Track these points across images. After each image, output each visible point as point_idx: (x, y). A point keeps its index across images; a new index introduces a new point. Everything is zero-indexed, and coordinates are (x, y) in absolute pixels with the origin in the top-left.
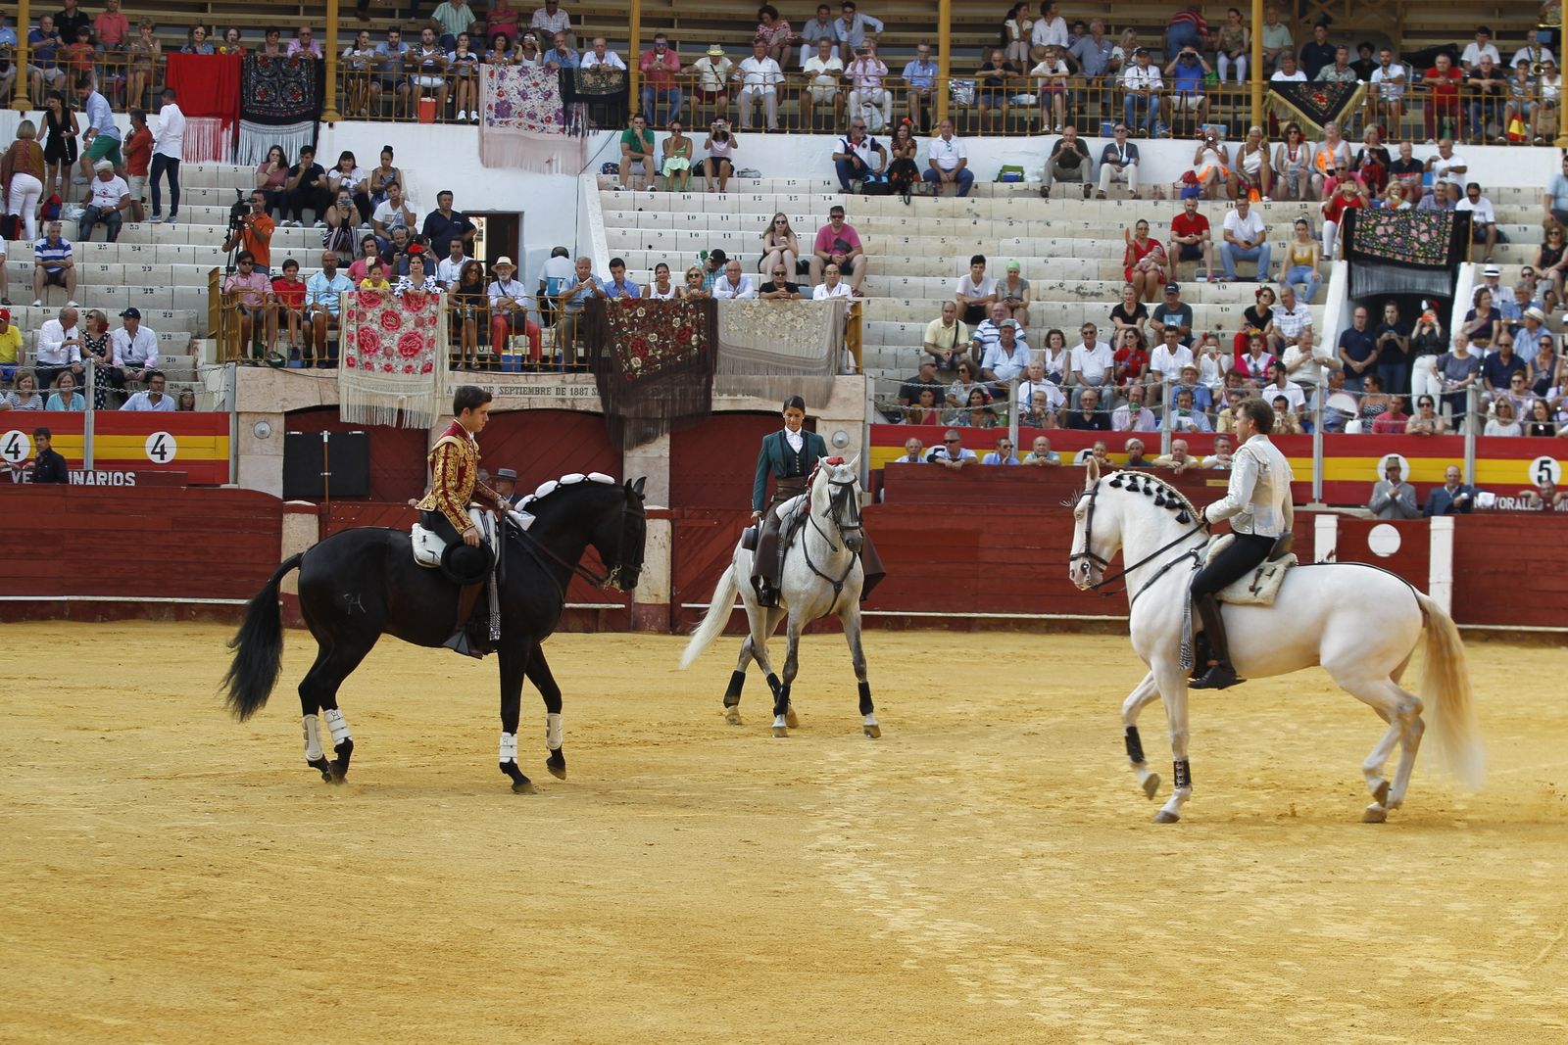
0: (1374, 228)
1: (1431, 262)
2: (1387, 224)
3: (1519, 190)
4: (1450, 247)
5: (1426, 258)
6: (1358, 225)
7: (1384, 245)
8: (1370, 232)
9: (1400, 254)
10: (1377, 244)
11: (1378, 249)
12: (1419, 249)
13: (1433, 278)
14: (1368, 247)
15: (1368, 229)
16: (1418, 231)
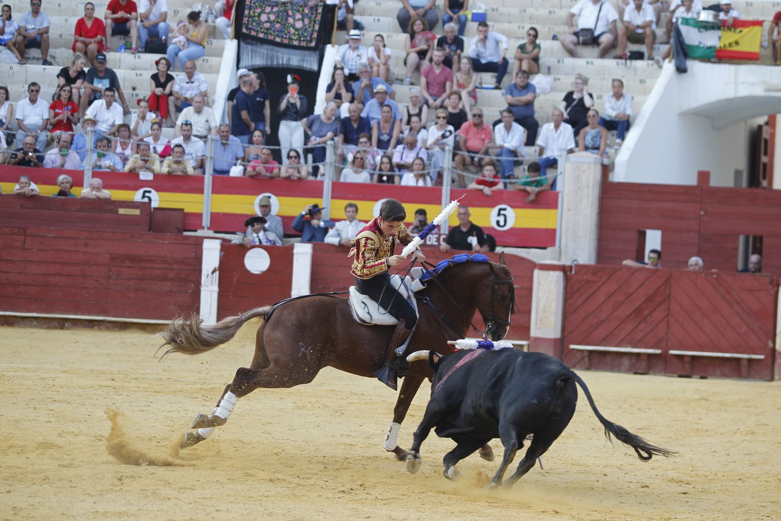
0: (259, 15)
1: (304, 44)
2: (270, 13)
4: (319, 32)
5: (300, 40)
6: (246, 12)
7: (267, 29)
8: (256, 19)
9: (279, 37)
10: (261, 28)
11: (262, 32)
12: (294, 33)
13: (304, 56)
14: (254, 30)
15: (255, 16)
16: (294, 19)
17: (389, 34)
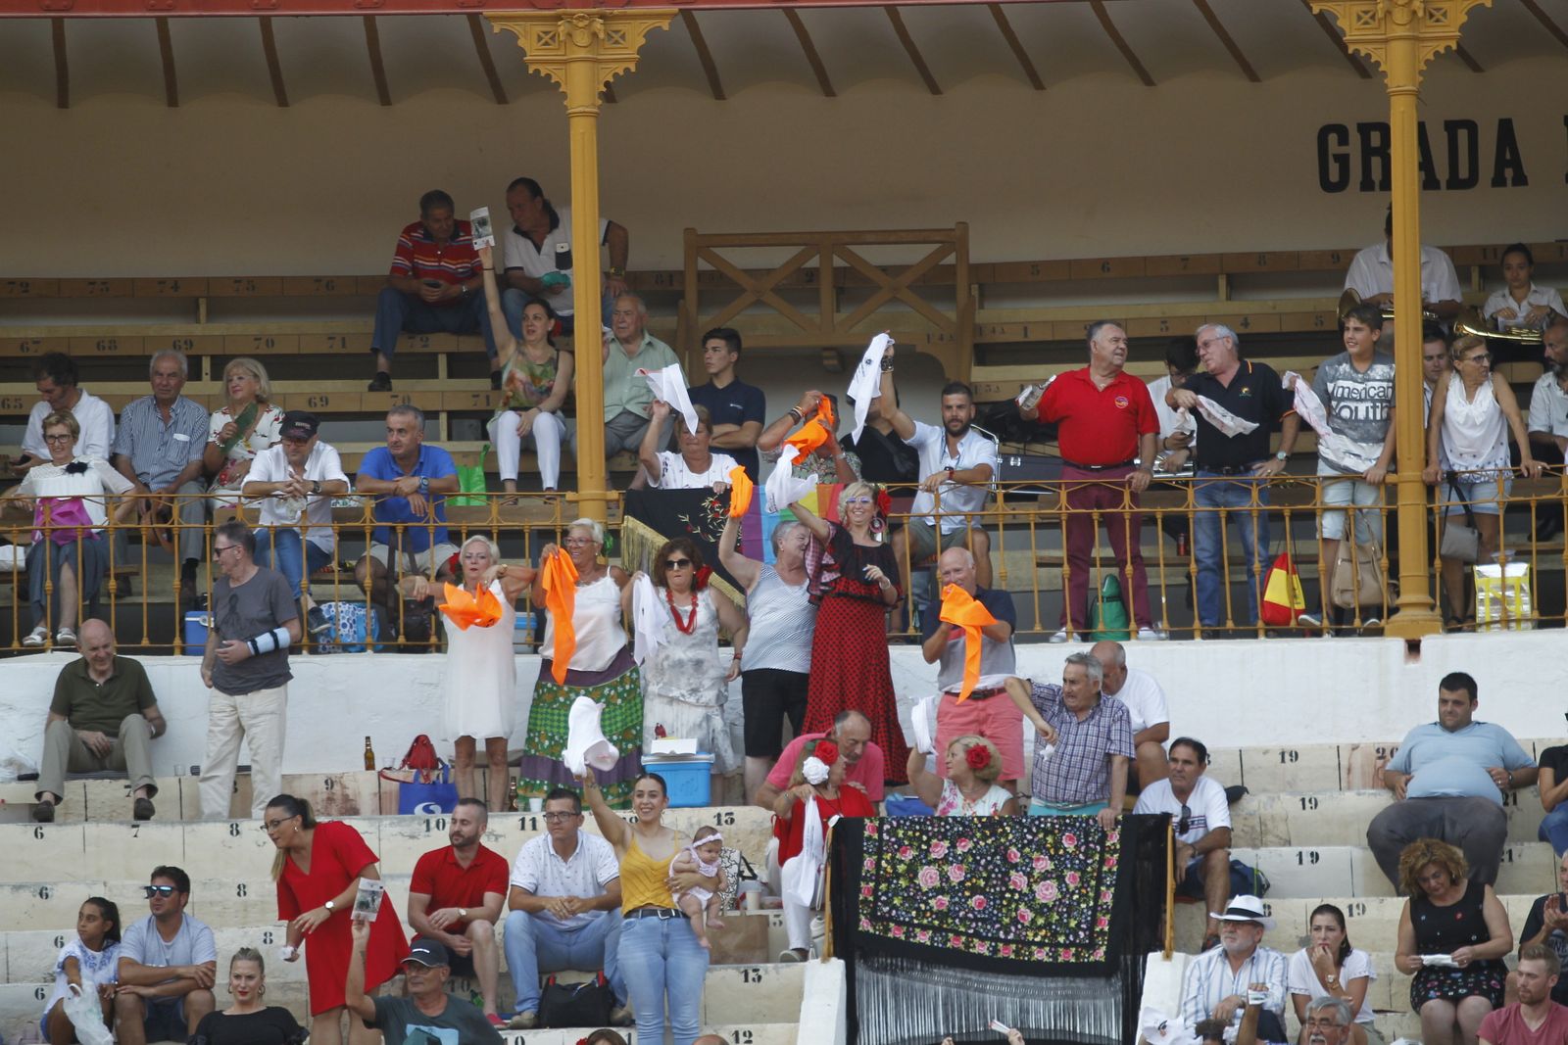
0: (912, 872)
1: (1068, 956)
2: (945, 860)
3: (1295, 756)
4: (1116, 911)
5: (1055, 945)
6: (868, 863)
7: (942, 915)
8: (903, 883)
9: (983, 939)
10: (921, 914)
11: (924, 928)
12: (1033, 921)
13: (1073, 997)
14: (899, 924)
15: (898, 876)
16: (1029, 875)
17: (1354, 901)
